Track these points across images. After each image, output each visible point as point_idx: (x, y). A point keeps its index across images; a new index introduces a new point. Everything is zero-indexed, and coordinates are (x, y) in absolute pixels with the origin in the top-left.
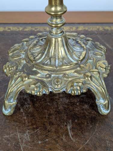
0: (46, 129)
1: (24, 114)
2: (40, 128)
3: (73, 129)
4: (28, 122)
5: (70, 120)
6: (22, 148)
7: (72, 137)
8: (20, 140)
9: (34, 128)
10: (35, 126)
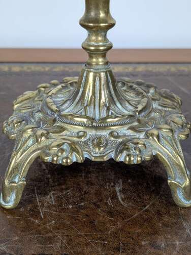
0: (81, 190)
1: (47, 171)
2: (71, 189)
3: (124, 191)
4: (54, 182)
5: (121, 180)
6: (41, 214)
7: (123, 200)
8: (39, 203)
9: (62, 189)
10: (63, 187)
